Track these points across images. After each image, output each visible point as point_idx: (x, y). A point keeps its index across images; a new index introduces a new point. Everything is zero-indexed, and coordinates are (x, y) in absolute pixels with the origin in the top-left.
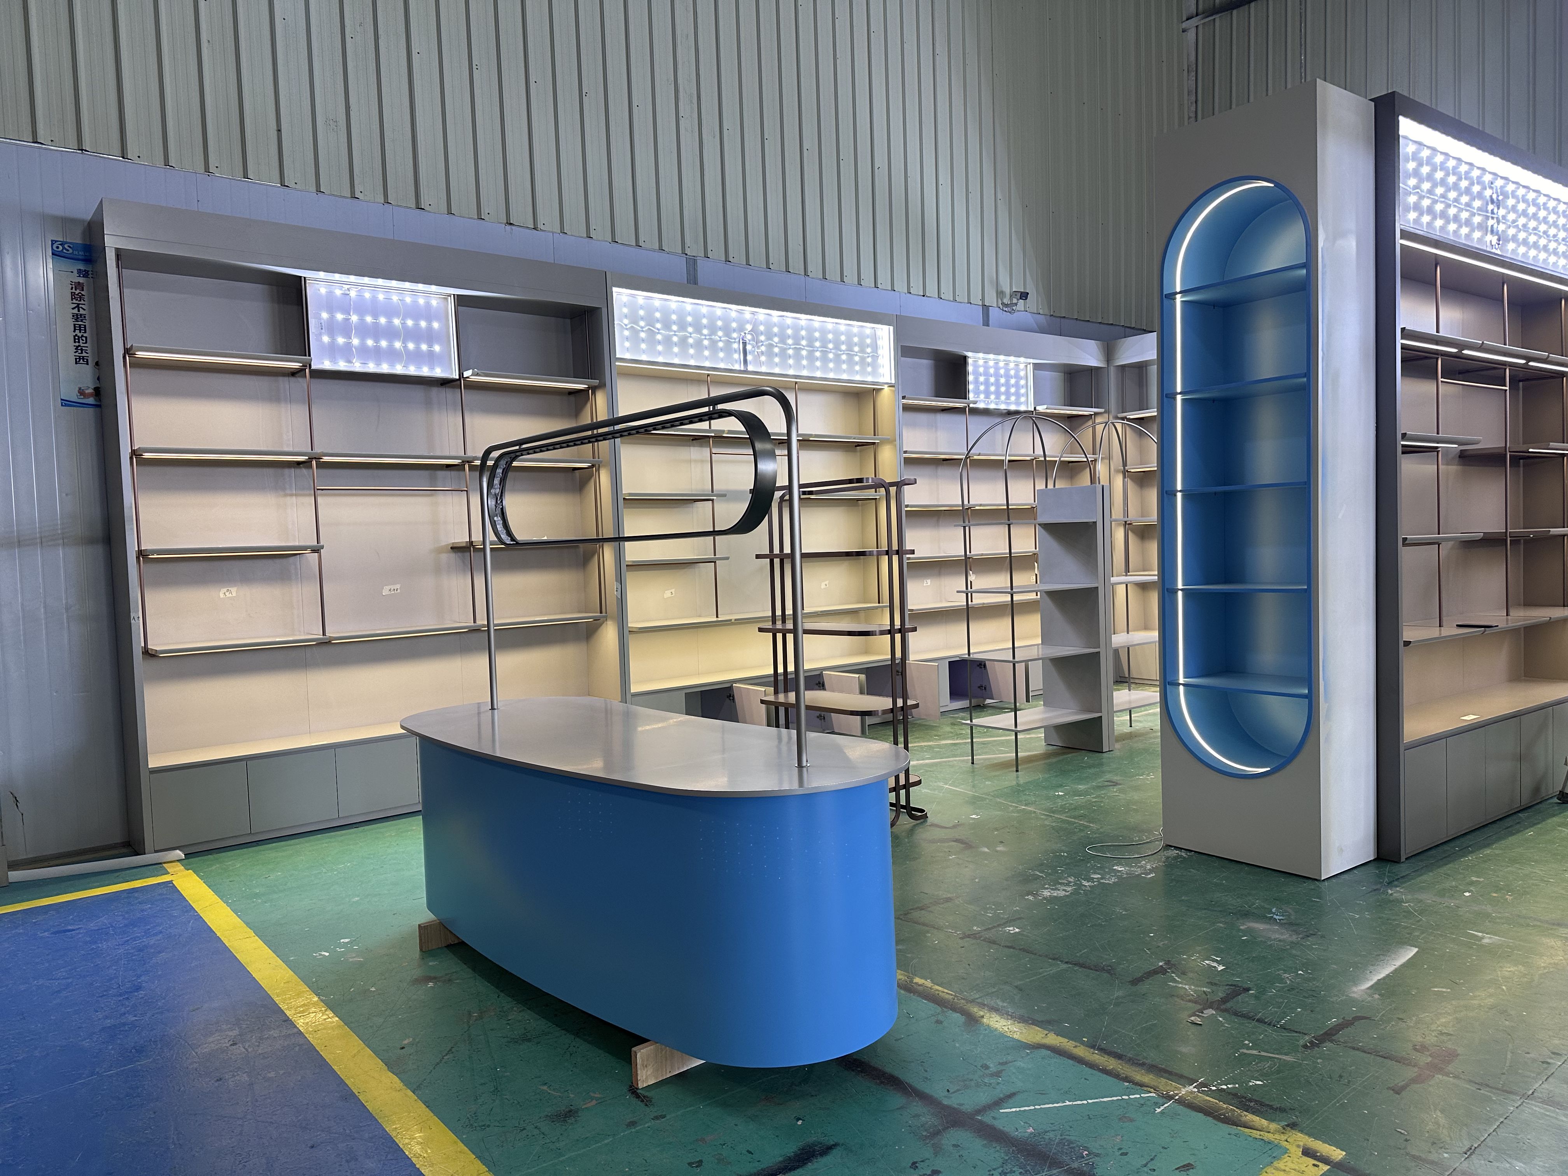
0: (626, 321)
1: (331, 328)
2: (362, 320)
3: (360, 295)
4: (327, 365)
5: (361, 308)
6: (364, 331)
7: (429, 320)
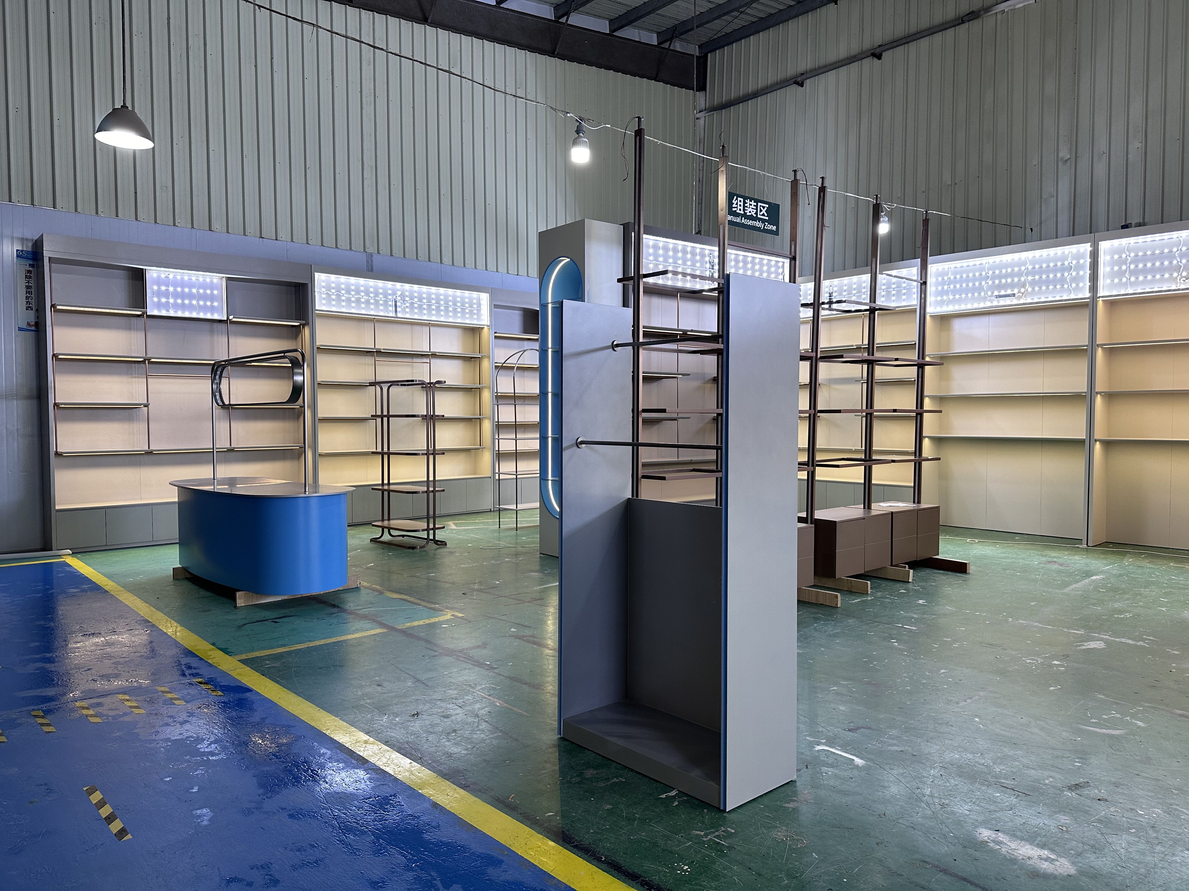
0: (324, 290)
1: (159, 294)
2: (175, 290)
3: (175, 277)
4: (156, 313)
5: (175, 284)
6: (176, 295)
7: (212, 289)
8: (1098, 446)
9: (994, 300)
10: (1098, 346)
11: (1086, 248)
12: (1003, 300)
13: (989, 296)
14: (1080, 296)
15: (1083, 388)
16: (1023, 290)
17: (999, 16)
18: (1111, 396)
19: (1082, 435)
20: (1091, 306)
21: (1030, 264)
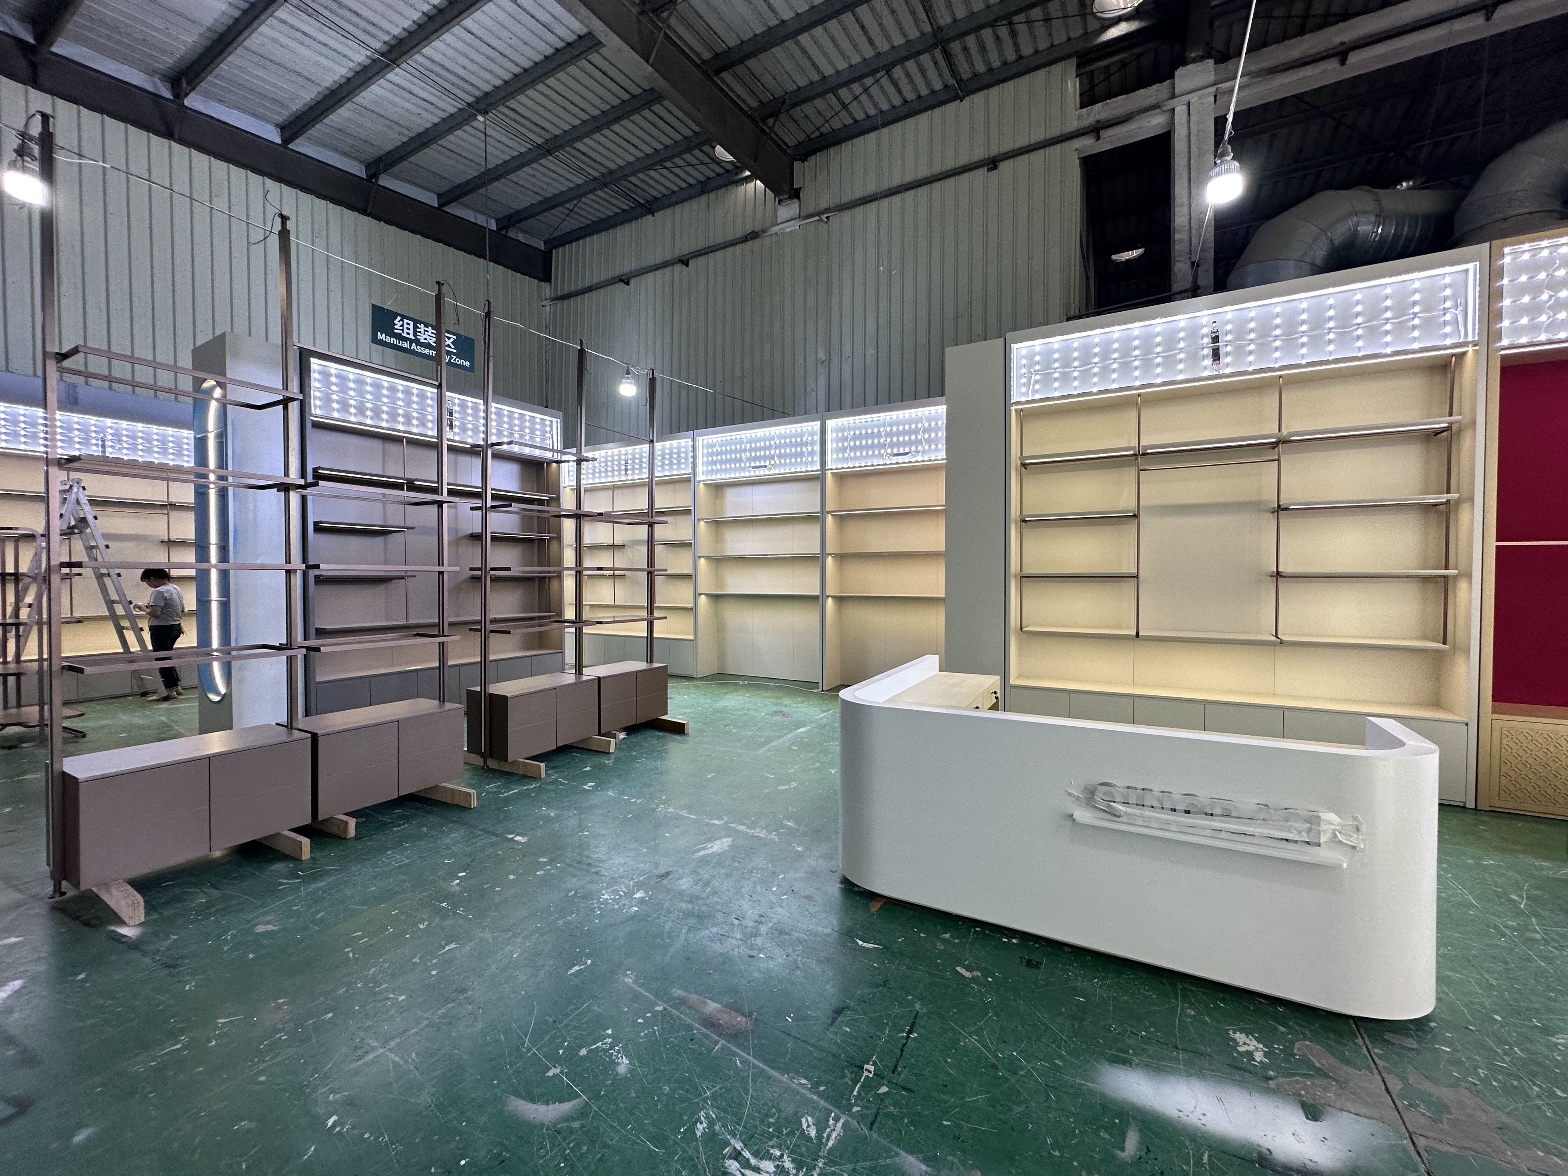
8: (830, 601)
9: (752, 471)
10: (828, 512)
11: (817, 424)
12: (758, 471)
13: (748, 468)
14: (815, 468)
15: (817, 550)
16: (772, 462)
17: (773, 237)
18: (841, 557)
19: (817, 592)
20: (821, 476)
21: (777, 438)
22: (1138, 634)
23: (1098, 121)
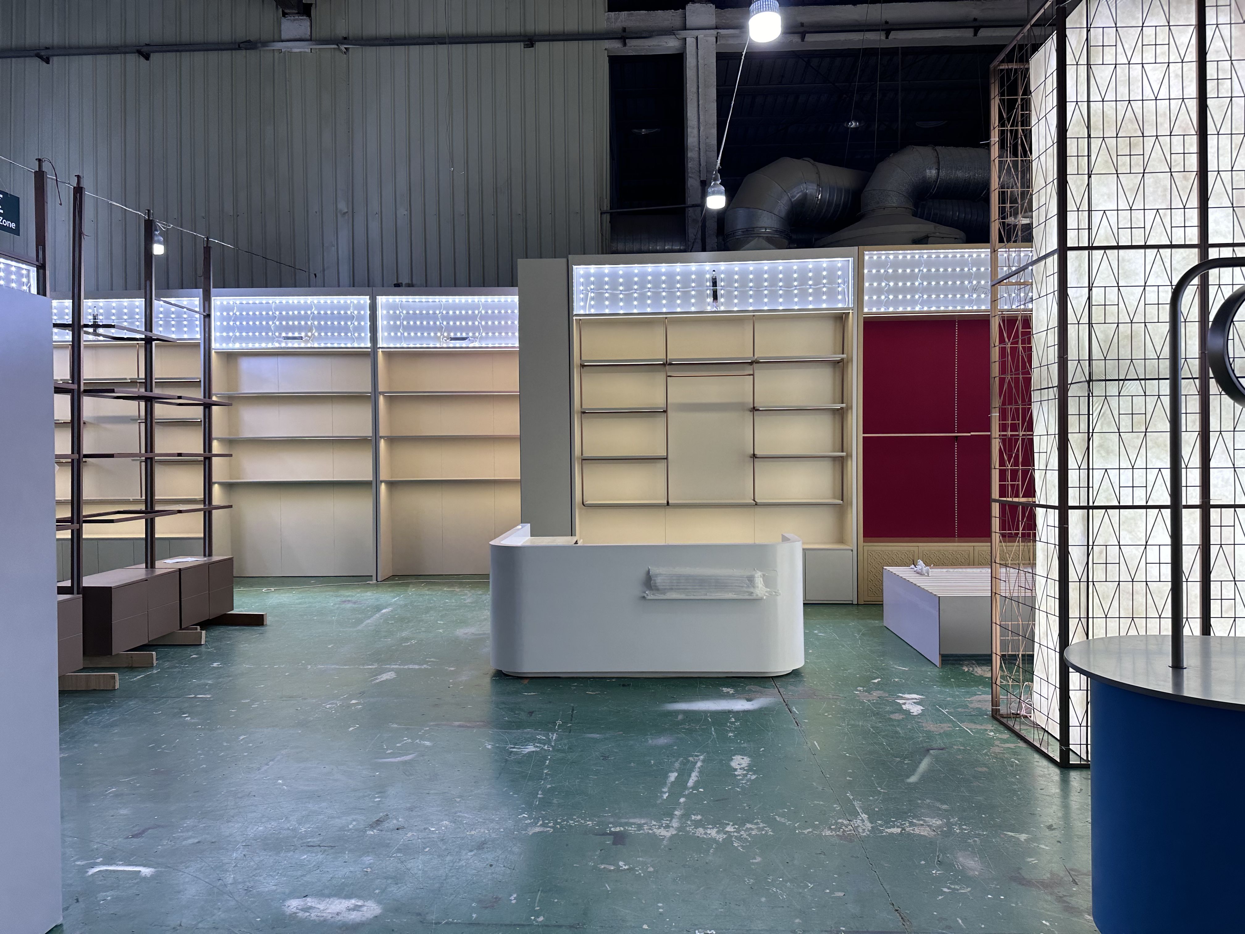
8: (383, 486)
9: (282, 341)
10: (380, 393)
11: (365, 300)
12: (291, 342)
13: (277, 337)
14: (362, 345)
15: (369, 432)
16: (310, 334)
17: (276, 54)
18: (392, 440)
19: (369, 477)
20: (372, 354)
21: (316, 309)
22: (668, 503)
23: (624, 30)
